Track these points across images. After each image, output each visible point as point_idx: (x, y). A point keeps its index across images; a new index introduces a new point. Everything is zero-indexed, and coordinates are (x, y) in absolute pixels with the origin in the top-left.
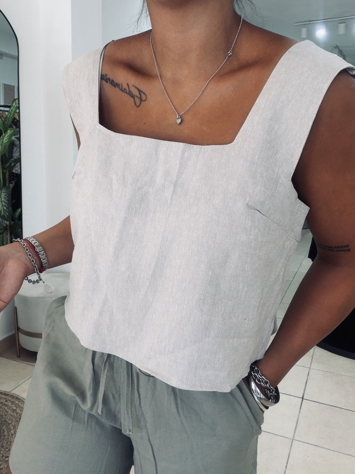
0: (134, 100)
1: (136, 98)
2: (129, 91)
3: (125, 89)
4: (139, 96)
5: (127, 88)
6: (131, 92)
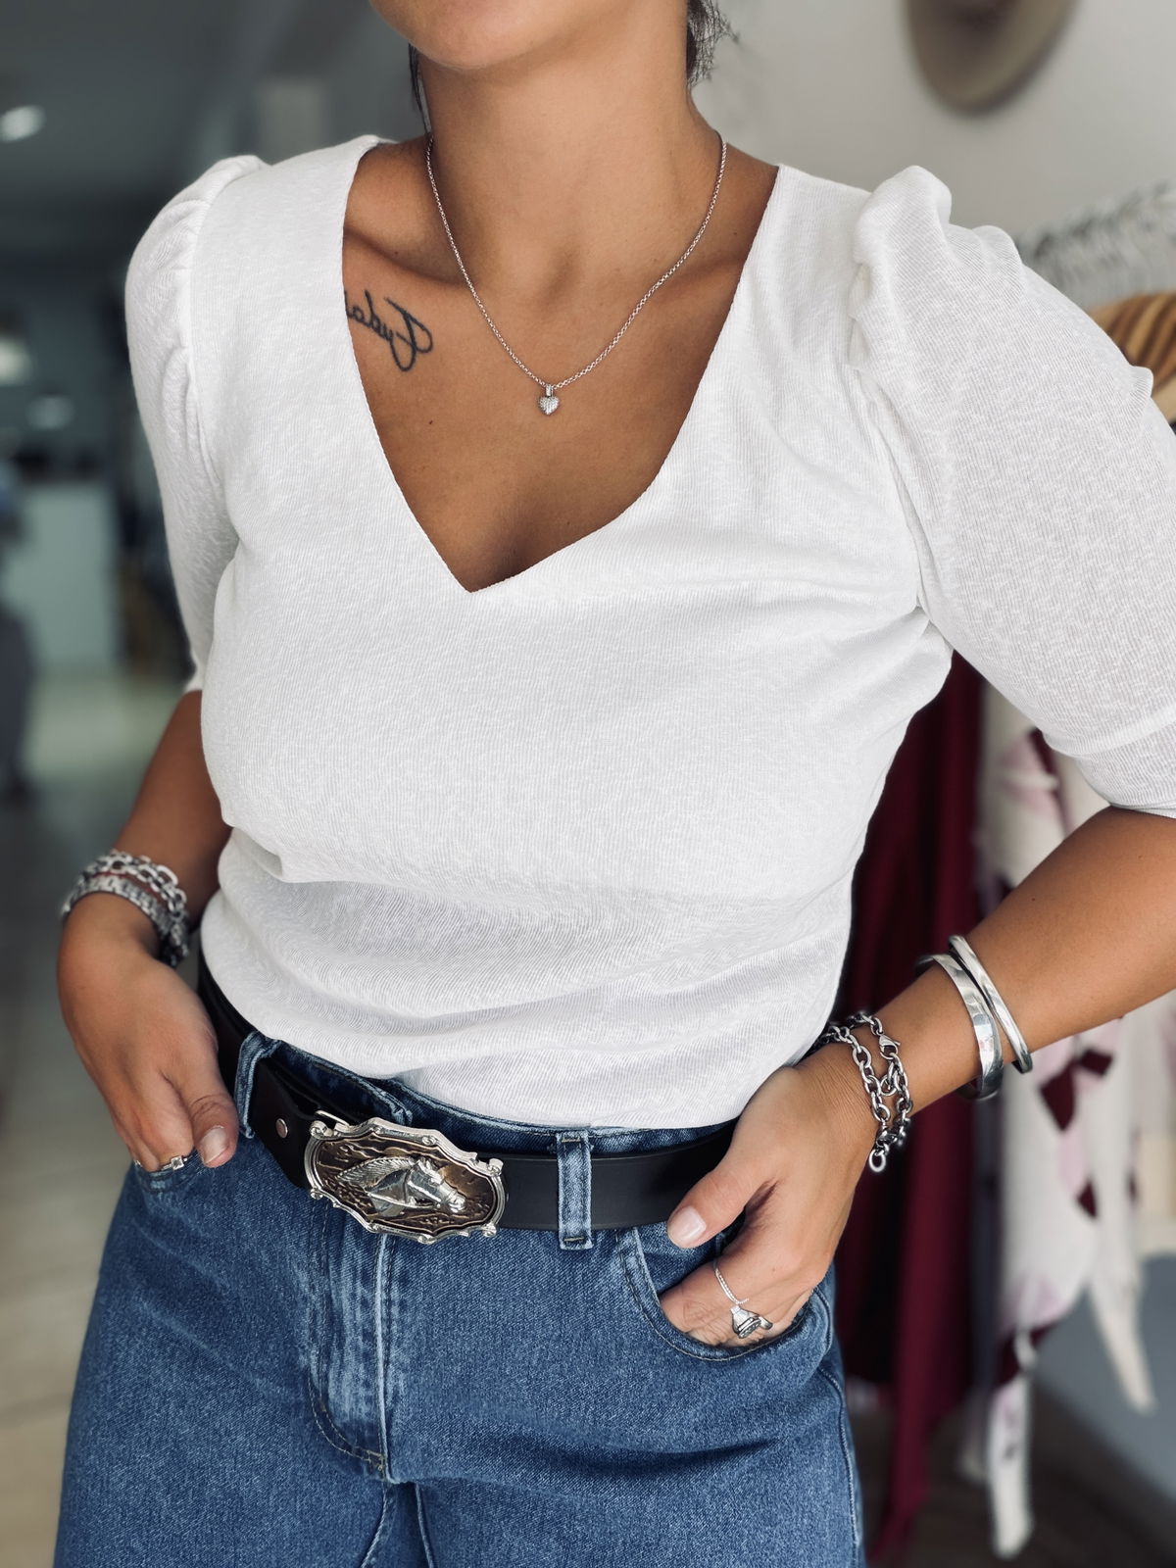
3: (356, 309)
5: (364, 305)
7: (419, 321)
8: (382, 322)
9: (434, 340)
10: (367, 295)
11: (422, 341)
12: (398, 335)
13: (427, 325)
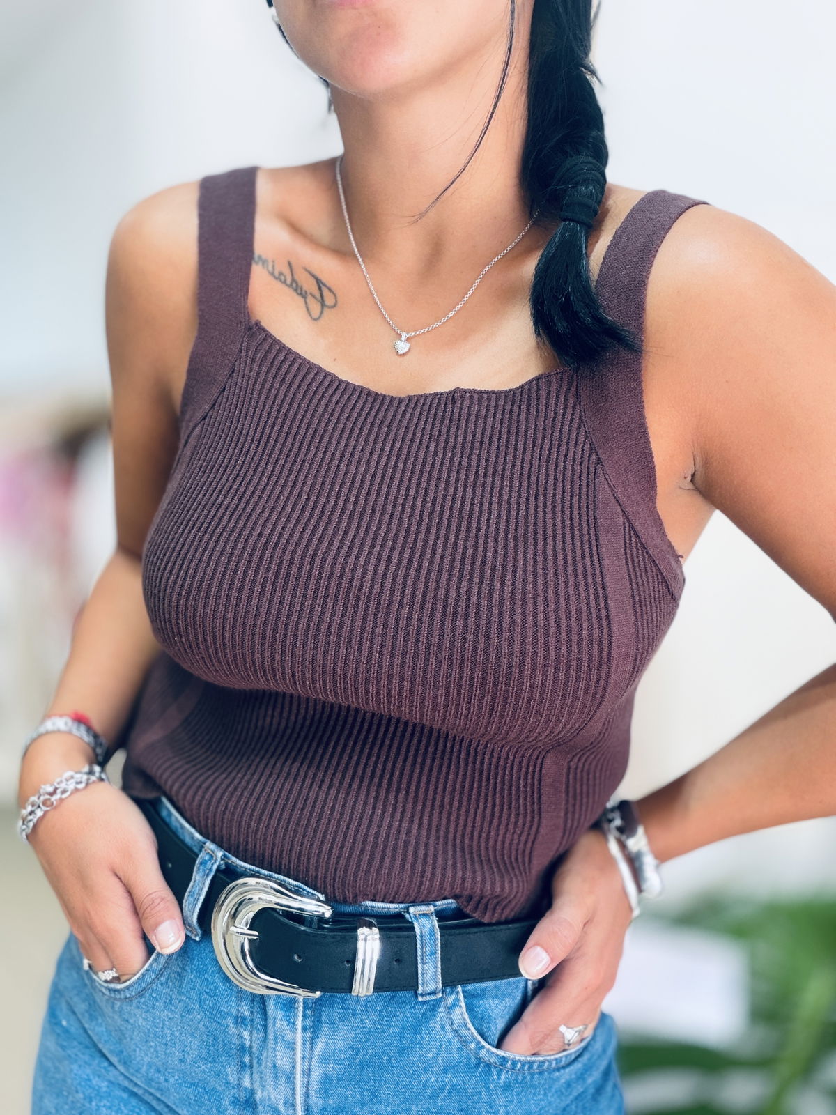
0: (306, 303)
1: (310, 299)
2: (293, 280)
3: (281, 274)
4: (318, 295)
5: (287, 271)
6: (297, 285)
7: (328, 285)
8: (299, 285)
9: (338, 300)
10: (290, 264)
11: (329, 300)
12: (311, 294)
13: (333, 288)
